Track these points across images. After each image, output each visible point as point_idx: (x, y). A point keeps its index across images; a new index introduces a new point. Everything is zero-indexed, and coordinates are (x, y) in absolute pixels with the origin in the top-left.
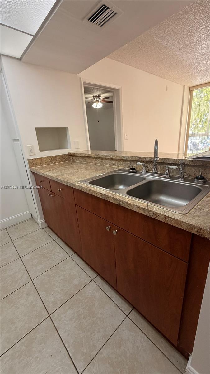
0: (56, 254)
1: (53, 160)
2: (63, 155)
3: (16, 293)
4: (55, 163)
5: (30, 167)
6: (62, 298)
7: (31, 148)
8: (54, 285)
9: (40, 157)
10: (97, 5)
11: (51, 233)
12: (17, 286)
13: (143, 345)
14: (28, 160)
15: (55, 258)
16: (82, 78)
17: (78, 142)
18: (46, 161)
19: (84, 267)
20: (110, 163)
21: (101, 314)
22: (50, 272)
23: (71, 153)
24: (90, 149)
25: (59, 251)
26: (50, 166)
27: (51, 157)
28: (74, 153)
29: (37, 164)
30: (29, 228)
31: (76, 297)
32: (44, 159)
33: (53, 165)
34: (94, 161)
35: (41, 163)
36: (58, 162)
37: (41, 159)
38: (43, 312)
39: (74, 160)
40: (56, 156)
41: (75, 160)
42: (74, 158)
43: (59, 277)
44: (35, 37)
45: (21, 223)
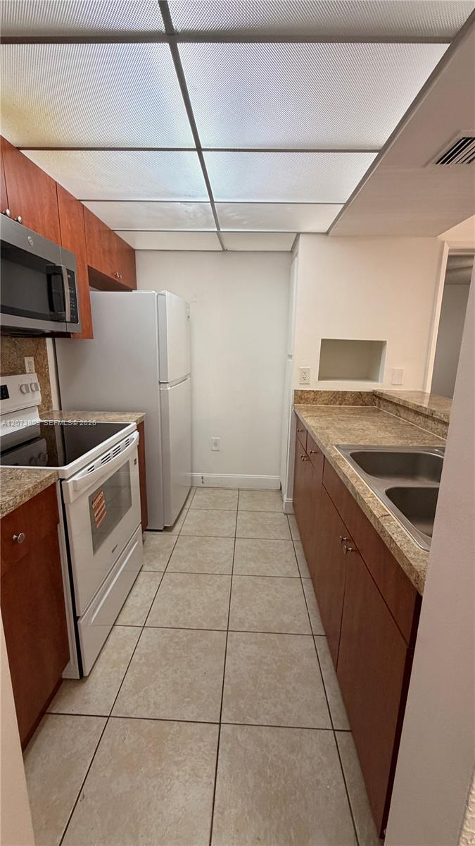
0: (283, 561)
1: (339, 398)
2: (360, 392)
3: (209, 576)
4: (340, 405)
5: (294, 403)
6: (255, 624)
7: (305, 373)
8: (255, 600)
9: (315, 390)
10: (449, 142)
11: (294, 528)
12: (213, 570)
13: (328, 789)
14: (295, 391)
15: (277, 566)
16: (447, 242)
17: (402, 371)
18: (323, 398)
19: (312, 607)
20: (439, 430)
21: (294, 688)
22: (259, 581)
23: (376, 392)
24: (428, 390)
25: (289, 560)
26: (329, 407)
27: (334, 392)
28: (382, 393)
29: (306, 401)
30: (267, 503)
31: (273, 637)
32: (321, 394)
33: (333, 409)
34: (411, 417)
35: (314, 400)
36: (346, 405)
37: (316, 392)
38: (223, 621)
39: (379, 406)
40: (345, 393)
41: (382, 406)
42: (381, 402)
43: (268, 595)
44: (346, 204)
45: (262, 490)
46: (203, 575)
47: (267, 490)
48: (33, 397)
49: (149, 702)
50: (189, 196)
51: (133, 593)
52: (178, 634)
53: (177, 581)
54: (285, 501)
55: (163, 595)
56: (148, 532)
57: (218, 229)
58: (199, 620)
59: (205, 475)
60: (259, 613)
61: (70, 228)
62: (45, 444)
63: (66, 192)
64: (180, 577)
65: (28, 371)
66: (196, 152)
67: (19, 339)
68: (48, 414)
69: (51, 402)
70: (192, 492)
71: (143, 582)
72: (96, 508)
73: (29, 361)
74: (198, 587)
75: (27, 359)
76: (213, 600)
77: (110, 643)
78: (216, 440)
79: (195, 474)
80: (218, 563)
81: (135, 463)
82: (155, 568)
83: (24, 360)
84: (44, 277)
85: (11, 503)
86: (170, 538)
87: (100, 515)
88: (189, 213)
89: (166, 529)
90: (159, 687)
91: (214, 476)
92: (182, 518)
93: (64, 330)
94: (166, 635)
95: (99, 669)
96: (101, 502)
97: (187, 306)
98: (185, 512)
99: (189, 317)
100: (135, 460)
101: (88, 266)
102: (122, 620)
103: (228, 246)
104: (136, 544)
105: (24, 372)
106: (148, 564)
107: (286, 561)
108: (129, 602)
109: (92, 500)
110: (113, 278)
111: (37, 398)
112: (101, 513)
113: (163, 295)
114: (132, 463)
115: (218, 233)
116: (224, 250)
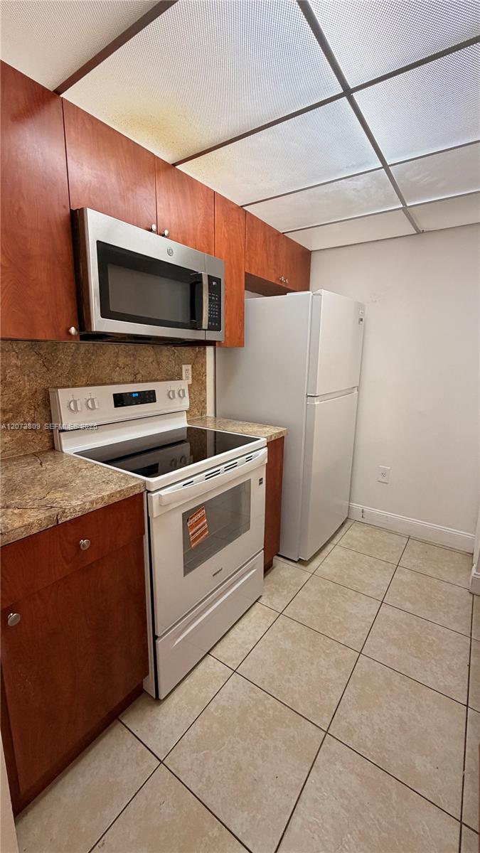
0: (445, 666)
3: (329, 641)
8: (381, 706)
12: (338, 635)
15: (431, 668)
22: (396, 679)
25: (456, 667)
30: (446, 569)
31: (390, 782)
38: (326, 715)
43: (402, 709)
45: (443, 547)
46: (322, 637)
47: (451, 549)
48: (181, 402)
49: (203, 771)
50: (353, 166)
51: (240, 625)
52: (266, 702)
53: (290, 631)
54: (473, 575)
55: (270, 642)
56: (281, 559)
57: (404, 203)
58: (297, 696)
59: (367, 509)
60: (380, 730)
61: (226, 235)
62: (189, 447)
63: (225, 200)
64: (295, 628)
65: (184, 377)
66: (345, 98)
67: (179, 348)
68: (202, 419)
69: (206, 408)
70: (347, 526)
71: (255, 616)
72: (192, 526)
73: (187, 369)
74: (312, 649)
75: (184, 367)
76: (323, 677)
77: (197, 672)
78: (385, 469)
79: (354, 505)
80: (347, 629)
81: (260, 483)
82: (273, 605)
83: (181, 369)
84: (188, 286)
85: (77, 509)
86: (303, 574)
87: (197, 534)
88: (359, 191)
89: (300, 561)
90: (221, 760)
91: (377, 512)
92: (324, 553)
93: (202, 338)
94: (253, 695)
95: (175, 697)
96: (201, 521)
97: (360, 306)
98: (330, 547)
99: (362, 320)
100: (261, 480)
101: (246, 273)
102: (218, 652)
103: (425, 225)
104: (253, 571)
105: (180, 379)
106: (268, 595)
107: (450, 668)
108: (232, 634)
109: (187, 517)
110: (278, 283)
111: (185, 404)
112: (199, 532)
113: (319, 295)
114: (254, 483)
115: (405, 209)
116: (419, 233)
